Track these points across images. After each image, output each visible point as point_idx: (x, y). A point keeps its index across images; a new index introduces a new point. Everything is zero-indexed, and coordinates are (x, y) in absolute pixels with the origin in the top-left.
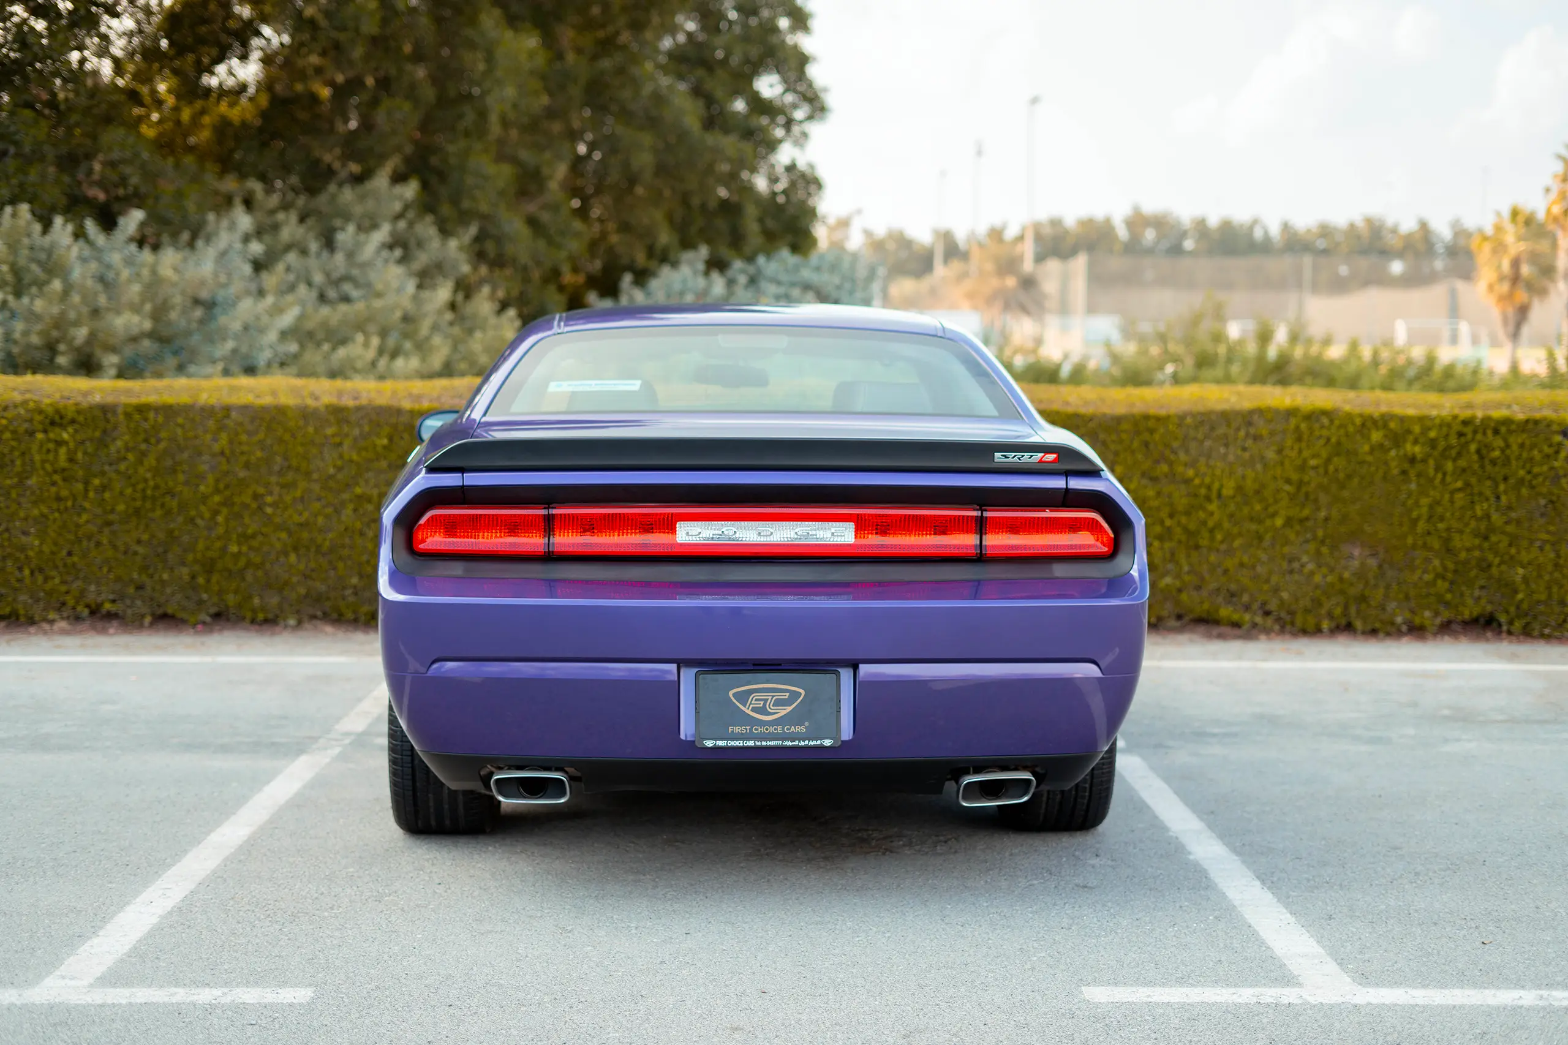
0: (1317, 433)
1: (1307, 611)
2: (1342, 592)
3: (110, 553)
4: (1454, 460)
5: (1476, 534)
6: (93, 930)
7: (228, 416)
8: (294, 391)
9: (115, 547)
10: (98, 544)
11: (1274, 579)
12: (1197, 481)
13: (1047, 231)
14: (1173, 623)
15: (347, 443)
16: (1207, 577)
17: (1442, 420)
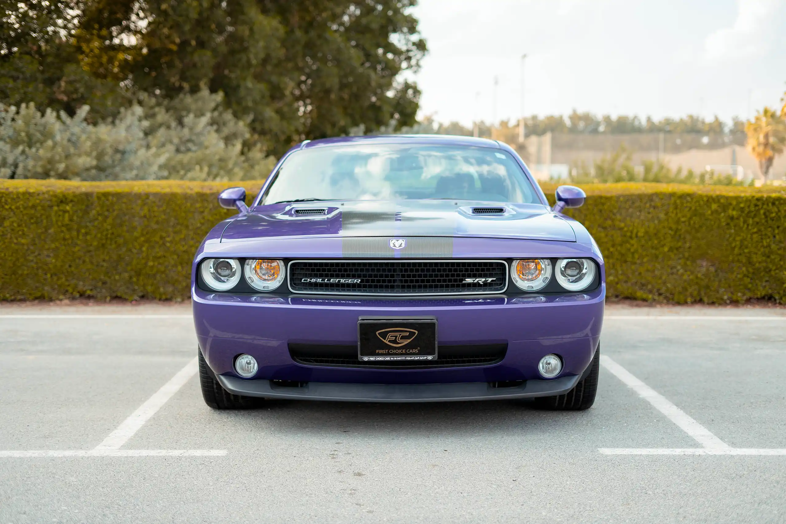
0: (685, 205)
1: (680, 293)
2: (697, 283)
3: (89, 266)
4: (753, 218)
5: (764, 255)
6: (114, 427)
7: (148, 198)
8: (180, 186)
9: (92, 263)
10: (84, 262)
11: (664, 278)
12: (626, 229)
13: (530, 122)
14: (614, 299)
15: (207, 211)
16: (631, 276)
17: (747, 198)
